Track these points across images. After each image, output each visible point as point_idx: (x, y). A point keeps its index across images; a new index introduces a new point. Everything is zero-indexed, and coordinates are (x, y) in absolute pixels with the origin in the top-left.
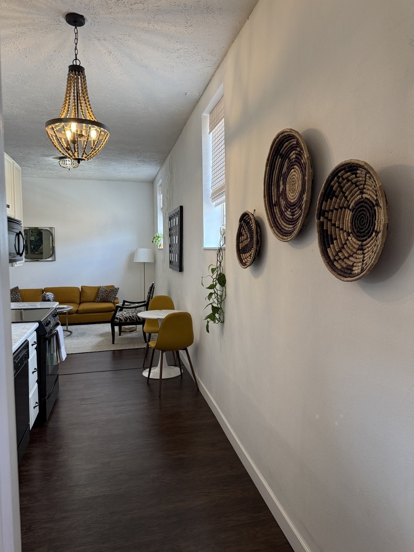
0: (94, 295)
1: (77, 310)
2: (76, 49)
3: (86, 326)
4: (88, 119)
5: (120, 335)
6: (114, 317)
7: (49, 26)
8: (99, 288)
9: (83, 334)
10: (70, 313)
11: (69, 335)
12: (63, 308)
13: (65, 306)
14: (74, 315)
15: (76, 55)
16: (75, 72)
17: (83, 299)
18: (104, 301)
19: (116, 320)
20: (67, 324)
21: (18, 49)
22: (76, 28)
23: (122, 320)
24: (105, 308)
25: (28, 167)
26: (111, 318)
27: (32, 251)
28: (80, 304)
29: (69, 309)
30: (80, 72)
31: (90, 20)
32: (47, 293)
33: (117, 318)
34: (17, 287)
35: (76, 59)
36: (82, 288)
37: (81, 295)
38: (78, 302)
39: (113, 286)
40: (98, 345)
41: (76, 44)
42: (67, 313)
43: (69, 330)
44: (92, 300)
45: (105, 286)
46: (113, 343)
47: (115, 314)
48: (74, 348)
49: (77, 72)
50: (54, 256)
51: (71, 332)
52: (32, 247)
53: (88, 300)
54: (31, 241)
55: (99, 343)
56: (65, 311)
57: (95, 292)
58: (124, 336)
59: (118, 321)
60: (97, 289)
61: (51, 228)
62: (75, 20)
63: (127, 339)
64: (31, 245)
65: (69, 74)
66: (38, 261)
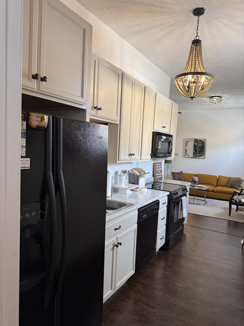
0: (226, 182)
1: (213, 190)
2: (197, 29)
3: (218, 201)
4: (199, 71)
5: (237, 211)
6: (232, 198)
7: (186, 21)
8: (230, 178)
9: (213, 205)
10: (207, 190)
11: (205, 204)
12: (203, 187)
13: (204, 186)
14: (211, 192)
15: (197, 33)
16: (195, 44)
17: (218, 184)
18: (232, 187)
19: (233, 201)
20: (205, 197)
21: (173, 39)
22: (198, 17)
23: (237, 202)
24: (231, 192)
25: (194, 104)
26: (230, 198)
27: (199, 152)
28: (216, 186)
29: (206, 188)
30: (198, 43)
31: (208, 9)
32: (195, 177)
33: (234, 200)
34: (182, 172)
35: (197, 36)
36: (219, 177)
37: (218, 181)
38: (216, 185)
39: (240, 178)
40: (220, 214)
41: (198, 27)
42: (206, 191)
43: (206, 201)
44: (224, 185)
45: (235, 178)
46: (230, 215)
47: (233, 196)
48: (204, 212)
49: (196, 44)
50: (204, 156)
51: (206, 202)
52: (200, 150)
53: (221, 185)
54: (199, 147)
55: (221, 213)
56: (204, 189)
57: (227, 180)
58: (239, 212)
59: (234, 201)
60: (228, 179)
61: (205, 139)
62: (198, 12)
63: (241, 215)
64: (199, 149)
65: (191, 46)
66: (195, 158)
